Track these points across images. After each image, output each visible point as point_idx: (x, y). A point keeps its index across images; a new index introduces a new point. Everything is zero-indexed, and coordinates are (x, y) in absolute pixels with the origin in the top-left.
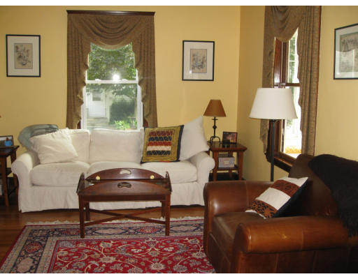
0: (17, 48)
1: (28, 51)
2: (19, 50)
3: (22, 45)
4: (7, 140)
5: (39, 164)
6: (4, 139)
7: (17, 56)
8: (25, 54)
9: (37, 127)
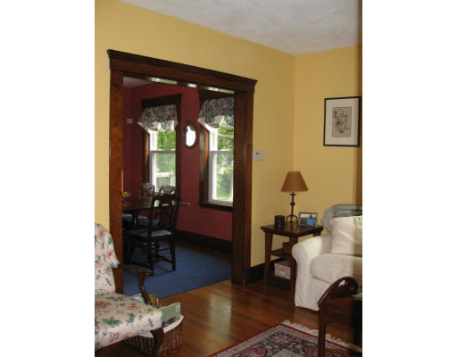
0: (335, 113)
1: (346, 116)
2: (338, 115)
3: (340, 109)
4: (311, 217)
5: (329, 252)
6: (307, 216)
7: (335, 121)
8: (344, 119)
9: (341, 208)
